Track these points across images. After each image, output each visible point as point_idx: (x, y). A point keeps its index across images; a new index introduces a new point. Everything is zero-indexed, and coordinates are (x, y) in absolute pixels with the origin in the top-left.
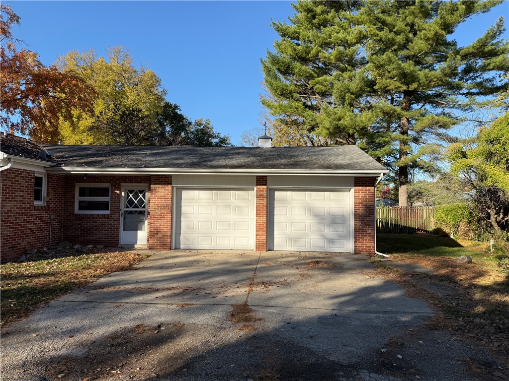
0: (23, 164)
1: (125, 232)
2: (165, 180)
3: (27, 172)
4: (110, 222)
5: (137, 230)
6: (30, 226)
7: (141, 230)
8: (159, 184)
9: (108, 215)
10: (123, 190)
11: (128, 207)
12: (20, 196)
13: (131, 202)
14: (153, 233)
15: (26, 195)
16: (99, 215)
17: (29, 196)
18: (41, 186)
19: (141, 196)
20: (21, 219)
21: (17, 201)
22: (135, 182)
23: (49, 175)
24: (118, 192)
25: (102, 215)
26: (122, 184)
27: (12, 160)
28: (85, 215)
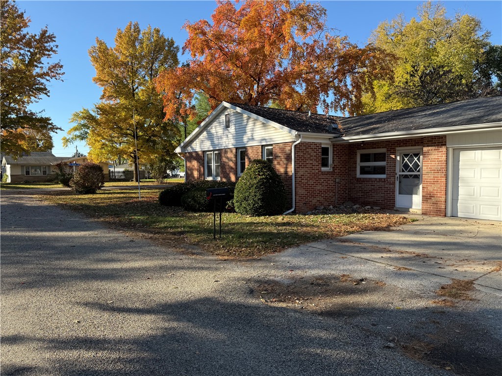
0: (312, 138)
1: (400, 195)
2: (439, 141)
3: (315, 144)
4: (386, 186)
5: (412, 194)
6: (319, 187)
7: (417, 194)
8: (432, 146)
9: (384, 179)
10: (398, 154)
11: (403, 171)
12: (310, 164)
13: (406, 166)
14: (426, 198)
15: (315, 163)
16: (376, 179)
17: (317, 164)
18: (328, 155)
19: (416, 159)
20: (311, 182)
21: (308, 168)
22: (409, 146)
23: (334, 145)
24: (393, 156)
25: (379, 179)
26: (397, 148)
27: (301, 136)
28: (365, 178)
